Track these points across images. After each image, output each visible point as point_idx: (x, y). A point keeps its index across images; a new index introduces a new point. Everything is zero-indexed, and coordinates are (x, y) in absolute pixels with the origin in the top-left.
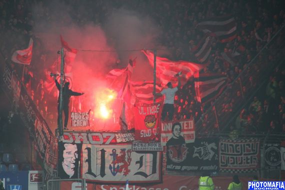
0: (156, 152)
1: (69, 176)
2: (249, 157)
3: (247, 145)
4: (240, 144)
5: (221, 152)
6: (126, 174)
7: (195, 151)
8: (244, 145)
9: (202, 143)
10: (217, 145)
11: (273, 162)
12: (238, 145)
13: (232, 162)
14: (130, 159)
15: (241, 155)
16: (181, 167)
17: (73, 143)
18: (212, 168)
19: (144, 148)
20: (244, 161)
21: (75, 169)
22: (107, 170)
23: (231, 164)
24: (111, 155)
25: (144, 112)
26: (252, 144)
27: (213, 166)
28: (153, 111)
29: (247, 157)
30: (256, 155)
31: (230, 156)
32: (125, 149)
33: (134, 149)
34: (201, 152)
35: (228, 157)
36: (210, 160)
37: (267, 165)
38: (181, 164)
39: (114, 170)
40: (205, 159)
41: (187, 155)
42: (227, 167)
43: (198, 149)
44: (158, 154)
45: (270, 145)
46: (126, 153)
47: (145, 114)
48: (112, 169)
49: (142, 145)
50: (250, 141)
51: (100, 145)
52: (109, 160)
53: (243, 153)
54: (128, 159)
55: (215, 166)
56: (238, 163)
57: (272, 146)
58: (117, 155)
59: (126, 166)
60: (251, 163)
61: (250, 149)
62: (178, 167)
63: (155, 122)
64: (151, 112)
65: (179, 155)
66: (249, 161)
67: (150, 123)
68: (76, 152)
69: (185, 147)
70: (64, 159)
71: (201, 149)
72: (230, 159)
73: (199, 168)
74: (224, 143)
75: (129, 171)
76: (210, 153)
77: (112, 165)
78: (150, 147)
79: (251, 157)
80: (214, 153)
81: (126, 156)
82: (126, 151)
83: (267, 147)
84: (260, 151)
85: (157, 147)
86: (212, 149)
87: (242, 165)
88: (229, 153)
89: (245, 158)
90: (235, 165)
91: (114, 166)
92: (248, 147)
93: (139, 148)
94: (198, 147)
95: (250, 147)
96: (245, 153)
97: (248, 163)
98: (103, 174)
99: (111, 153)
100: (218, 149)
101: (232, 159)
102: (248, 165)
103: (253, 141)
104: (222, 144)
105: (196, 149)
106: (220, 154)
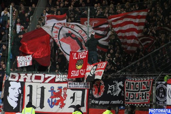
0: (85, 89)
1: (13, 107)
2: (144, 93)
3: (143, 83)
4: (139, 82)
5: (126, 89)
6: (61, 107)
7: (109, 88)
8: (141, 83)
9: (114, 82)
10: (124, 84)
11: (162, 97)
12: (137, 83)
13: (132, 97)
14: (65, 95)
15: (138, 91)
16: (99, 102)
17: (18, 81)
18: (118, 102)
19: (76, 87)
20: (140, 97)
21: (18, 102)
22: (46, 103)
23: (131, 99)
24: (49, 91)
25: (76, 58)
26: (147, 82)
27: (120, 100)
28: (82, 56)
29: (143, 93)
30: (149, 92)
31: (131, 93)
32: (62, 87)
33: (69, 87)
34: (113, 89)
35: (130, 94)
36: (117, 95)
37: (157, 100)
38: (99, 99)
39: (52, 104)
40: (114, 95)
41: (104, 92)
42: (129, 102)
43: (111, 86)
44: (86, 91)
45: (160, 83)
46: (63, 90)
47: (77, 58)
48: (50, 103)
49: (74, 84)
50: (147, 80)
51: (41, 83)
52: (48, 95)
53: (140, 90)
54: (64, 95)
55: (121, 101)
56: (136, 98)
57: (161, 83)
58: (55, 91)
59: (62, 100)
60: (145, 98)
61: (146, 86)
62: (97, 102)
63: (82, 65)
64: (81, 57)
65: (99, 92)
66: (144, 97)
67: (80, 66)
68: (19, 88)
69: (103, 86)
70: (9, 93)
71: (113, 87)
72: (131, 95)
73: (110, 103)
74: (128, 81)
75: (65, 104)
76: (118, 90)
77: (50, 99)
78: (80, 85)
79: (146, 93)
80: (121, 90)
81: (63, 93)
82: (62, 88)
83: (157, 85)
84: (152, 88)
85: (86, 85)
86: (120, 86)
87: (139, 100)
88: (131, 90)
89: (141, 94)
90: (134, 100)
91: (52, 100)
92: (144, 84)
93: (73, 86)
94: (111, 85)
95: (145, 85)
96: (142, 90)
97: (143, 98)
98: (42, 106)
99: (50, 90)
100: (124, 86)
101: (132, 95)
102: (143, 100)
103: (148, 79)
104: (127, 82)
105: (110, 86)
106: (125, 91)
